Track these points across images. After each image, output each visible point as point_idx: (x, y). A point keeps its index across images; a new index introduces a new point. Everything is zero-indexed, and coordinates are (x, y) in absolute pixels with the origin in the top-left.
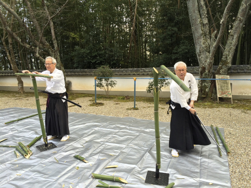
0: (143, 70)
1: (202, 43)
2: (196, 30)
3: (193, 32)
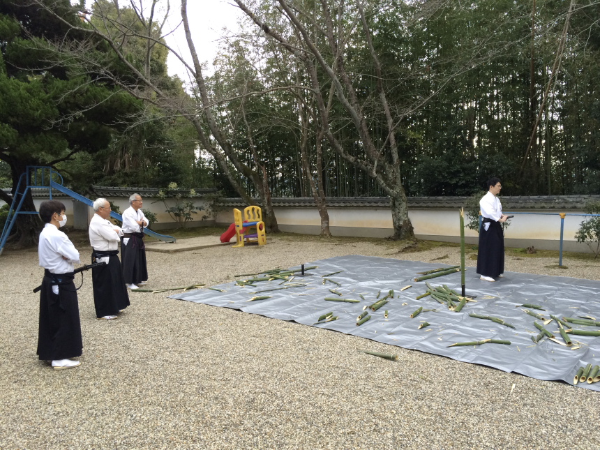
0: (563, 199)
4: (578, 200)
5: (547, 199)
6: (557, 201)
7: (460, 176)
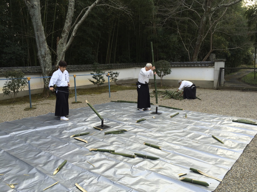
3: (38, 36)
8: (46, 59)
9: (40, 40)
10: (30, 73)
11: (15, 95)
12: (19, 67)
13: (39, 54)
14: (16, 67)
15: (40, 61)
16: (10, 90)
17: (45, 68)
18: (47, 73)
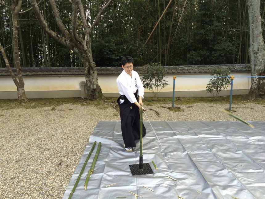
0: (182, 67)
1: (261, 41)
2: (256, 27)
3: (253, 29)
4: (190, 68)
5: (174, 68)
6: (179, 69)
7: (115, 54)
8: (258, 55)
9: (254, 33)
10: (238, 71)
11: (218, 94)
12: (226, 65)
13: (251, 49)
14: (224, 65)
15: (251, 58)
16: (213, 88)
17: (255, 65)
18: (257, 72)
